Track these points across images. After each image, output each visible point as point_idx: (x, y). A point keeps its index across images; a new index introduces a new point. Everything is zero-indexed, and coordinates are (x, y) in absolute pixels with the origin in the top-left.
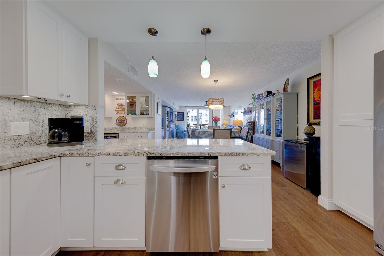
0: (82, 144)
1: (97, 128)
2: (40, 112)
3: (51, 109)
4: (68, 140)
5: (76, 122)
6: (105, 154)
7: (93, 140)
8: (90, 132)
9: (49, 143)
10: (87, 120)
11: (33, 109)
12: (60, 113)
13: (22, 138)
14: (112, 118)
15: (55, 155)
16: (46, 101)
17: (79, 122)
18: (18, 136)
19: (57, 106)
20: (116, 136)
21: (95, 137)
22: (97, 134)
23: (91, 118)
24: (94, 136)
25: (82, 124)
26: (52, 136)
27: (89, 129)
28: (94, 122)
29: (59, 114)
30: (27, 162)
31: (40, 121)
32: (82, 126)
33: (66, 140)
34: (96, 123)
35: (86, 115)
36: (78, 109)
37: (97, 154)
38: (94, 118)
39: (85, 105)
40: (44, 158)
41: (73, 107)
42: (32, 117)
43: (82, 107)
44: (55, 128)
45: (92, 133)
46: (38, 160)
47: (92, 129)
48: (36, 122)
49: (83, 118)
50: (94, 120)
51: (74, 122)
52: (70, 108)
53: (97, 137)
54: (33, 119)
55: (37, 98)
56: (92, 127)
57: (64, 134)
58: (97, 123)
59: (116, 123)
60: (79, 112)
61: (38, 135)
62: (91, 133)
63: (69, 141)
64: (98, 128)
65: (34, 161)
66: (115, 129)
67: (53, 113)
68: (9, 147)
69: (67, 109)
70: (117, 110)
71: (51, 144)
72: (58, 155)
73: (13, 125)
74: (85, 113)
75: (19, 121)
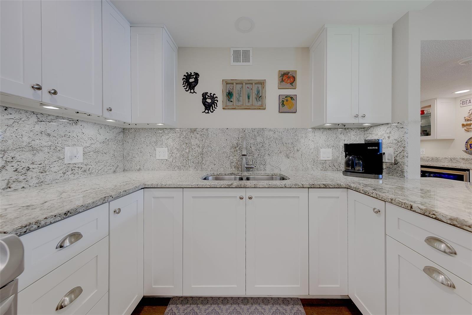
0: (378, 178)
1: (405, 158)
2: (340, 138)
3: (349, 135)
4: (362, 170)
5: (370, 148)
6: (403, 205)
7: (398, 175)
8: (393, 162)
9: (345, 171)
10: (389, 144)
11: (335, 136)
12: (358, 137)
13: (328, 162)
14: (454, 139)
15: (341, 185)
16: (345, 126)
17: (374, 148)
18: (325, 160)
19: (355, 131)
20: (463, 175)
21: (403, 172)
22: (405, 167)
23: (395, 142)
24: (400, 169)
25: (378, 150)
26: (347, 164)
27: (392, 158)
28: (400, 147)
29: (357, 139)
30: (318, 186)
31: (340, 148)
32: (379, 153)
33: (360, 170)
34: (403, 149)
35: (389, 137)
36: (378, 130)
37: (390, 200)
38: (400, 142)
39: (388, 124)
40: (332, 186)
41: (372, 129)
42: (334, 144)
43: (383, 128)
44: (350, 155)
45: (397, 164)
46: (326, 187)
47: (398, 158)
48: (337, 149)
49: (380, 142)
50: (401, 144)
51: (368, 148)
52: (369, 130)
53: (405, 171)
54: (335, 146)
55: (335, 124)
56: (397, 155)
57: (358, 162)
58: (405, 149)
59: (465, 149)
60: (380, 134)
61: (339, 161)
62: (395, 164)
63: (364, 171)
64: (407, 157)
65: (323, 186)
66: (461, 160)
67: (351, 138)
68: (320, 169)
69: (366, 132)
70: (467, 125)
71: (346, 172)
72: (344, 186)
73: (322, 150)
74: (386, 136)
75: (325, 147)
